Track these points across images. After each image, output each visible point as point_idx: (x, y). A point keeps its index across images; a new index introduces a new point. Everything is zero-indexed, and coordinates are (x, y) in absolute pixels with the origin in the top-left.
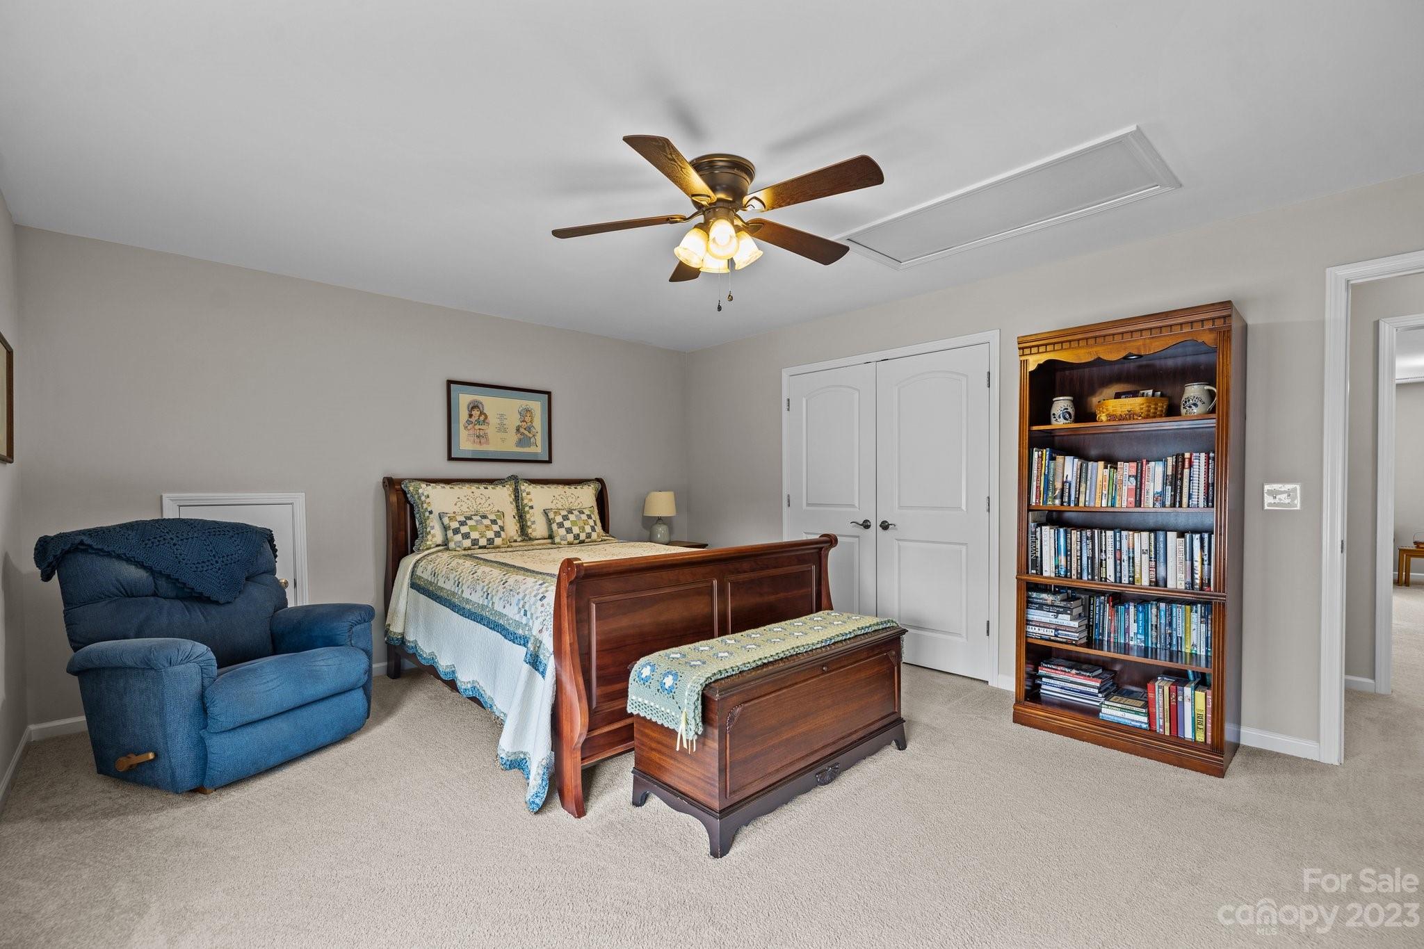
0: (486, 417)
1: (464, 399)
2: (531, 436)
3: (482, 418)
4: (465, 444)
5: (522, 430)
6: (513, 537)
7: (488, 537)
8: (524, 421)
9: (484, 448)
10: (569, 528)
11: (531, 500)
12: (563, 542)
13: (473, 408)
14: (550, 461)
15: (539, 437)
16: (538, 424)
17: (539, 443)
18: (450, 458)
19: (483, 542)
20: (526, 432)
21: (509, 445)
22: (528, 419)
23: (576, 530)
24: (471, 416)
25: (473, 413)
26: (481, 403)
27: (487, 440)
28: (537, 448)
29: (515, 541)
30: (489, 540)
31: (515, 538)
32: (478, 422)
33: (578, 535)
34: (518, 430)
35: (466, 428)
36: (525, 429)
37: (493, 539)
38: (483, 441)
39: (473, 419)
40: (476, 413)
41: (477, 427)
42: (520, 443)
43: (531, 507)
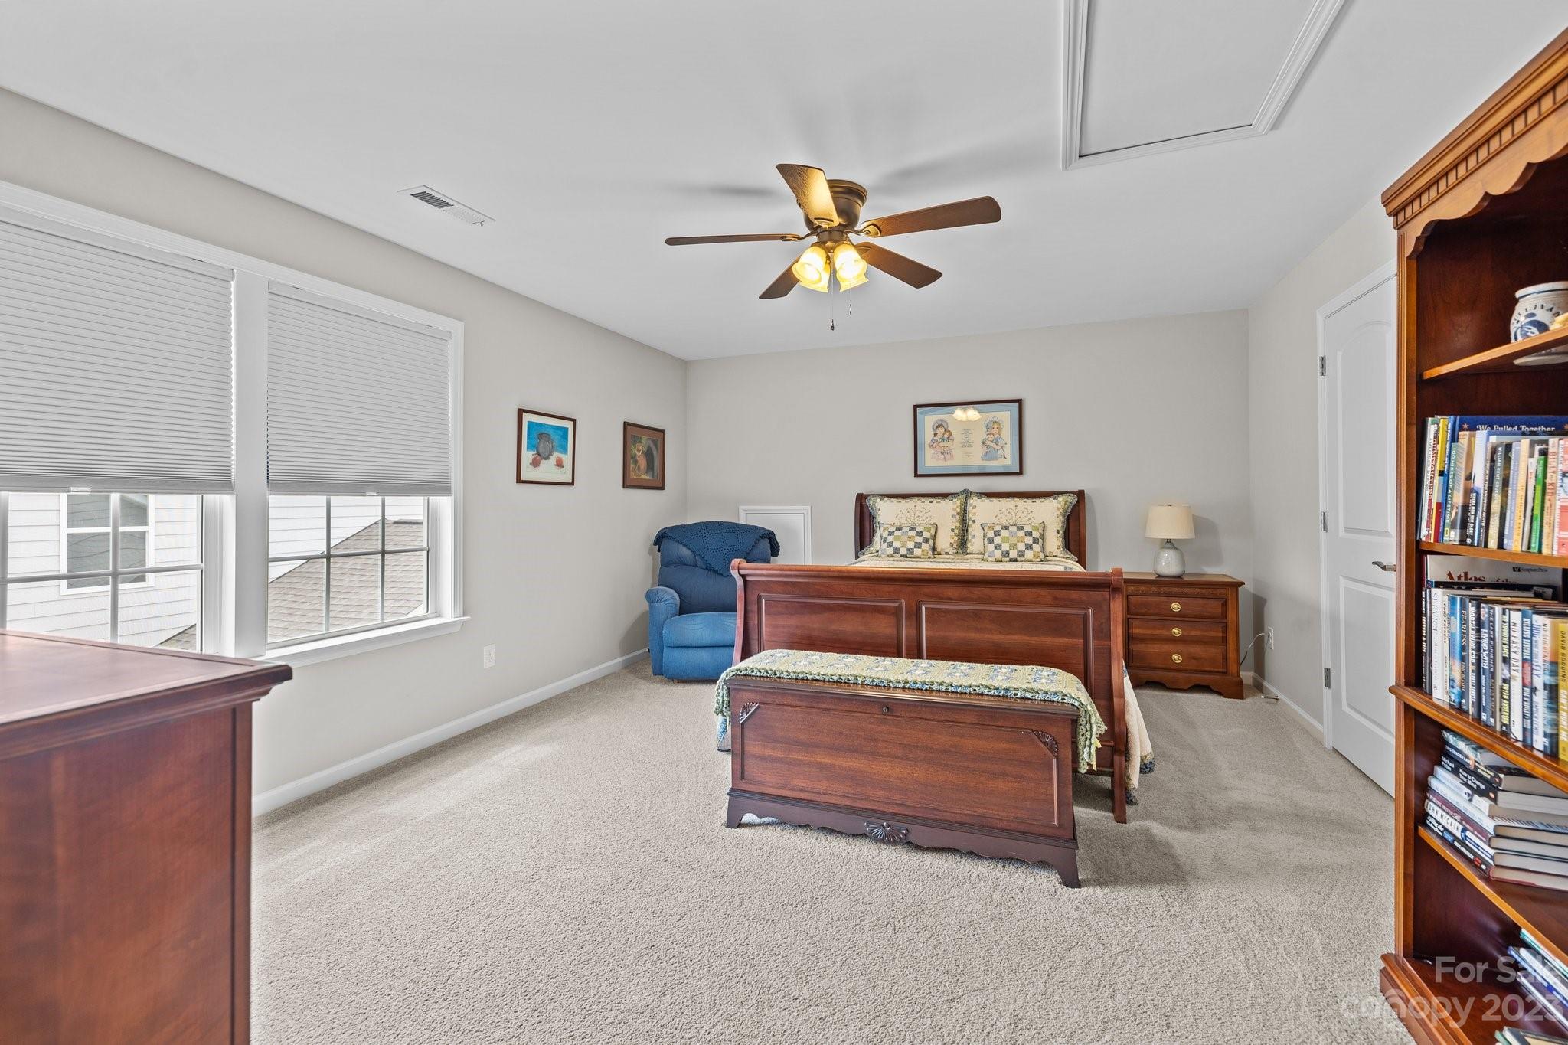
0: (951, 434)
1: (929, 420)
2: (998, 447)
3: (946, 436)
4: (931, 460)
5: (988, 443)
6: (944, 549)
7: (909, 547)
8: (990, 434)
9: (949, 463)
10: (998, 544)
11: (975, 514)
12: (990, 559)
13: (937, 427)
14: (1021, 473)
15: (1008, 450)
16: (1008, 435)
17: (1008, 455)
18: (916, 475)
19: (903, 551)
20: (992, 444)
21: (975, 459)
22: (995, 431)
23: (1005, 547)
24: (935, 435)
25: (938, 432)
26: (946, 422)
27: (952, 455)
28: (1008, 461)
29: (947, 554)
30: (908, 550)
31: (947, 551)
32: (943, 440)
33: (1008, 552)
34: (984, 443)
35: (931, 446)
36: (992, 442)
37: (912, 549)
38: (947, 456)
39: (938, 438)
40: (940, 431)
41: (942, 444)
42: (987, 456)
43: (974, 521)
